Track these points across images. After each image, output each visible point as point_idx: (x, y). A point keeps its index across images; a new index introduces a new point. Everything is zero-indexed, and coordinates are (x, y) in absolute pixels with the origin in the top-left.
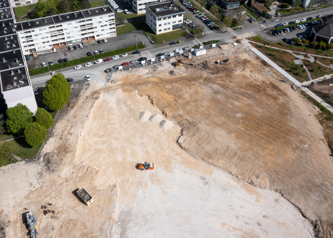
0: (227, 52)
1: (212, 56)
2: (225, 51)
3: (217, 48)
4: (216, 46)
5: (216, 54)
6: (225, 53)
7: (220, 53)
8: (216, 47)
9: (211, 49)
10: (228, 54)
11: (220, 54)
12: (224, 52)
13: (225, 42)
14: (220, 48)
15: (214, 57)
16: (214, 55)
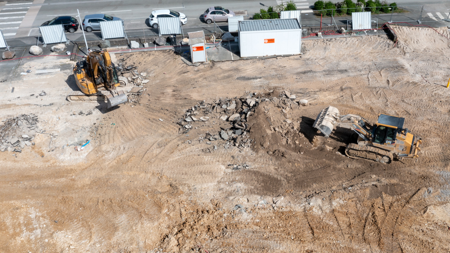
0: (421, 64)
1: (329, 72)
2: (416, 55)
3: (372, 37)
4: (374, 25)
5: (357, 65)
6: (407, 66)
7: (379, 61)
8: (370, 31)
9: (338, 37)
10: (425, 75)
11: (380, 68)
12: (403, 61)
13: (428, 18)
14: (391, 37)
15: (335, 78)
16: (343, 65)
